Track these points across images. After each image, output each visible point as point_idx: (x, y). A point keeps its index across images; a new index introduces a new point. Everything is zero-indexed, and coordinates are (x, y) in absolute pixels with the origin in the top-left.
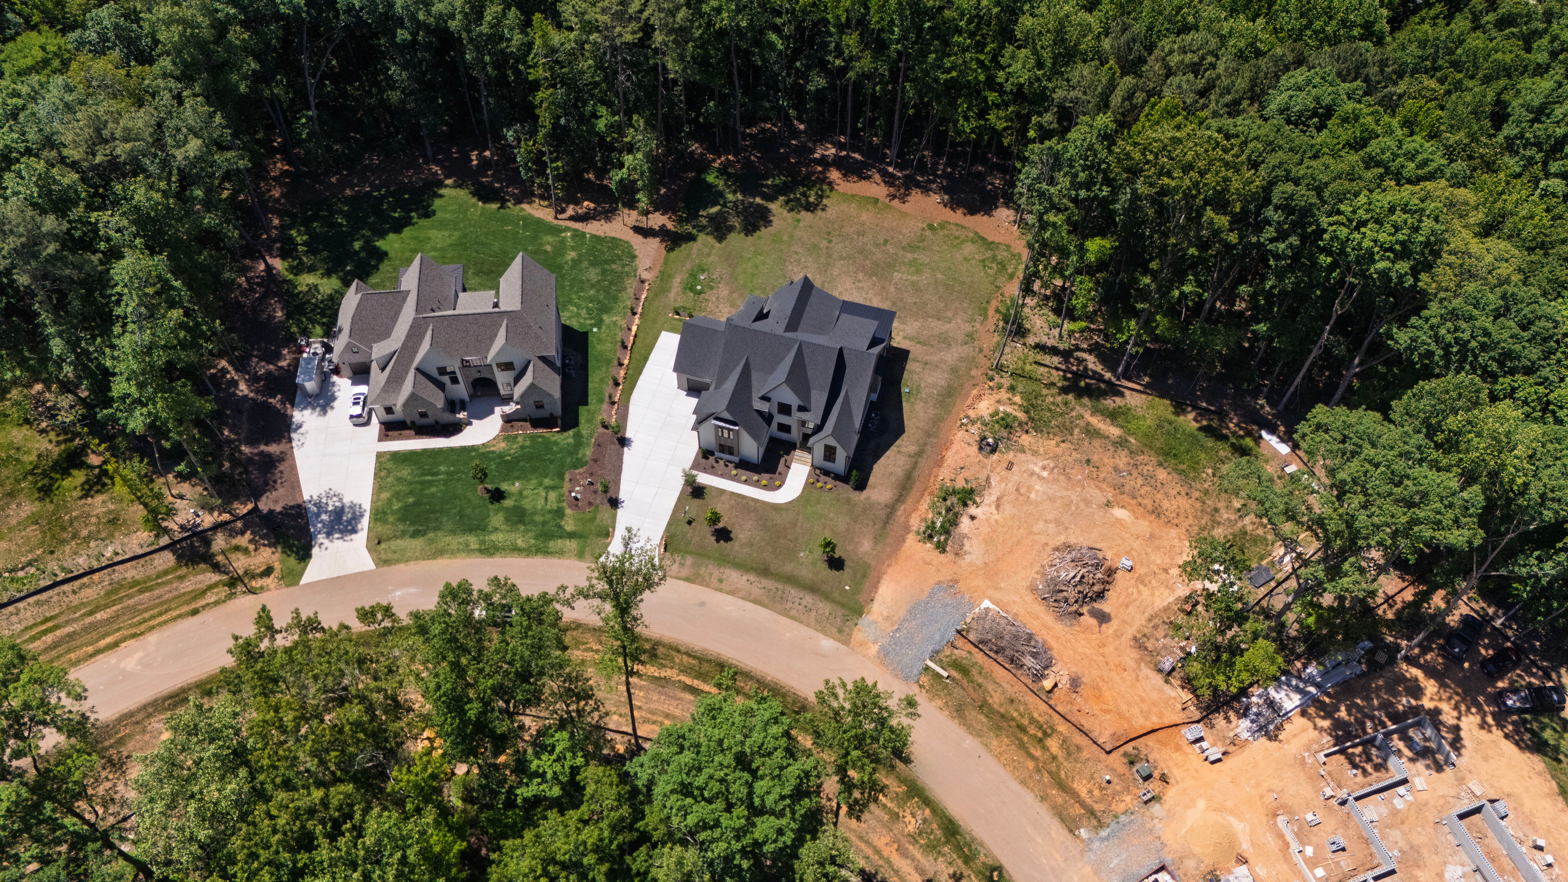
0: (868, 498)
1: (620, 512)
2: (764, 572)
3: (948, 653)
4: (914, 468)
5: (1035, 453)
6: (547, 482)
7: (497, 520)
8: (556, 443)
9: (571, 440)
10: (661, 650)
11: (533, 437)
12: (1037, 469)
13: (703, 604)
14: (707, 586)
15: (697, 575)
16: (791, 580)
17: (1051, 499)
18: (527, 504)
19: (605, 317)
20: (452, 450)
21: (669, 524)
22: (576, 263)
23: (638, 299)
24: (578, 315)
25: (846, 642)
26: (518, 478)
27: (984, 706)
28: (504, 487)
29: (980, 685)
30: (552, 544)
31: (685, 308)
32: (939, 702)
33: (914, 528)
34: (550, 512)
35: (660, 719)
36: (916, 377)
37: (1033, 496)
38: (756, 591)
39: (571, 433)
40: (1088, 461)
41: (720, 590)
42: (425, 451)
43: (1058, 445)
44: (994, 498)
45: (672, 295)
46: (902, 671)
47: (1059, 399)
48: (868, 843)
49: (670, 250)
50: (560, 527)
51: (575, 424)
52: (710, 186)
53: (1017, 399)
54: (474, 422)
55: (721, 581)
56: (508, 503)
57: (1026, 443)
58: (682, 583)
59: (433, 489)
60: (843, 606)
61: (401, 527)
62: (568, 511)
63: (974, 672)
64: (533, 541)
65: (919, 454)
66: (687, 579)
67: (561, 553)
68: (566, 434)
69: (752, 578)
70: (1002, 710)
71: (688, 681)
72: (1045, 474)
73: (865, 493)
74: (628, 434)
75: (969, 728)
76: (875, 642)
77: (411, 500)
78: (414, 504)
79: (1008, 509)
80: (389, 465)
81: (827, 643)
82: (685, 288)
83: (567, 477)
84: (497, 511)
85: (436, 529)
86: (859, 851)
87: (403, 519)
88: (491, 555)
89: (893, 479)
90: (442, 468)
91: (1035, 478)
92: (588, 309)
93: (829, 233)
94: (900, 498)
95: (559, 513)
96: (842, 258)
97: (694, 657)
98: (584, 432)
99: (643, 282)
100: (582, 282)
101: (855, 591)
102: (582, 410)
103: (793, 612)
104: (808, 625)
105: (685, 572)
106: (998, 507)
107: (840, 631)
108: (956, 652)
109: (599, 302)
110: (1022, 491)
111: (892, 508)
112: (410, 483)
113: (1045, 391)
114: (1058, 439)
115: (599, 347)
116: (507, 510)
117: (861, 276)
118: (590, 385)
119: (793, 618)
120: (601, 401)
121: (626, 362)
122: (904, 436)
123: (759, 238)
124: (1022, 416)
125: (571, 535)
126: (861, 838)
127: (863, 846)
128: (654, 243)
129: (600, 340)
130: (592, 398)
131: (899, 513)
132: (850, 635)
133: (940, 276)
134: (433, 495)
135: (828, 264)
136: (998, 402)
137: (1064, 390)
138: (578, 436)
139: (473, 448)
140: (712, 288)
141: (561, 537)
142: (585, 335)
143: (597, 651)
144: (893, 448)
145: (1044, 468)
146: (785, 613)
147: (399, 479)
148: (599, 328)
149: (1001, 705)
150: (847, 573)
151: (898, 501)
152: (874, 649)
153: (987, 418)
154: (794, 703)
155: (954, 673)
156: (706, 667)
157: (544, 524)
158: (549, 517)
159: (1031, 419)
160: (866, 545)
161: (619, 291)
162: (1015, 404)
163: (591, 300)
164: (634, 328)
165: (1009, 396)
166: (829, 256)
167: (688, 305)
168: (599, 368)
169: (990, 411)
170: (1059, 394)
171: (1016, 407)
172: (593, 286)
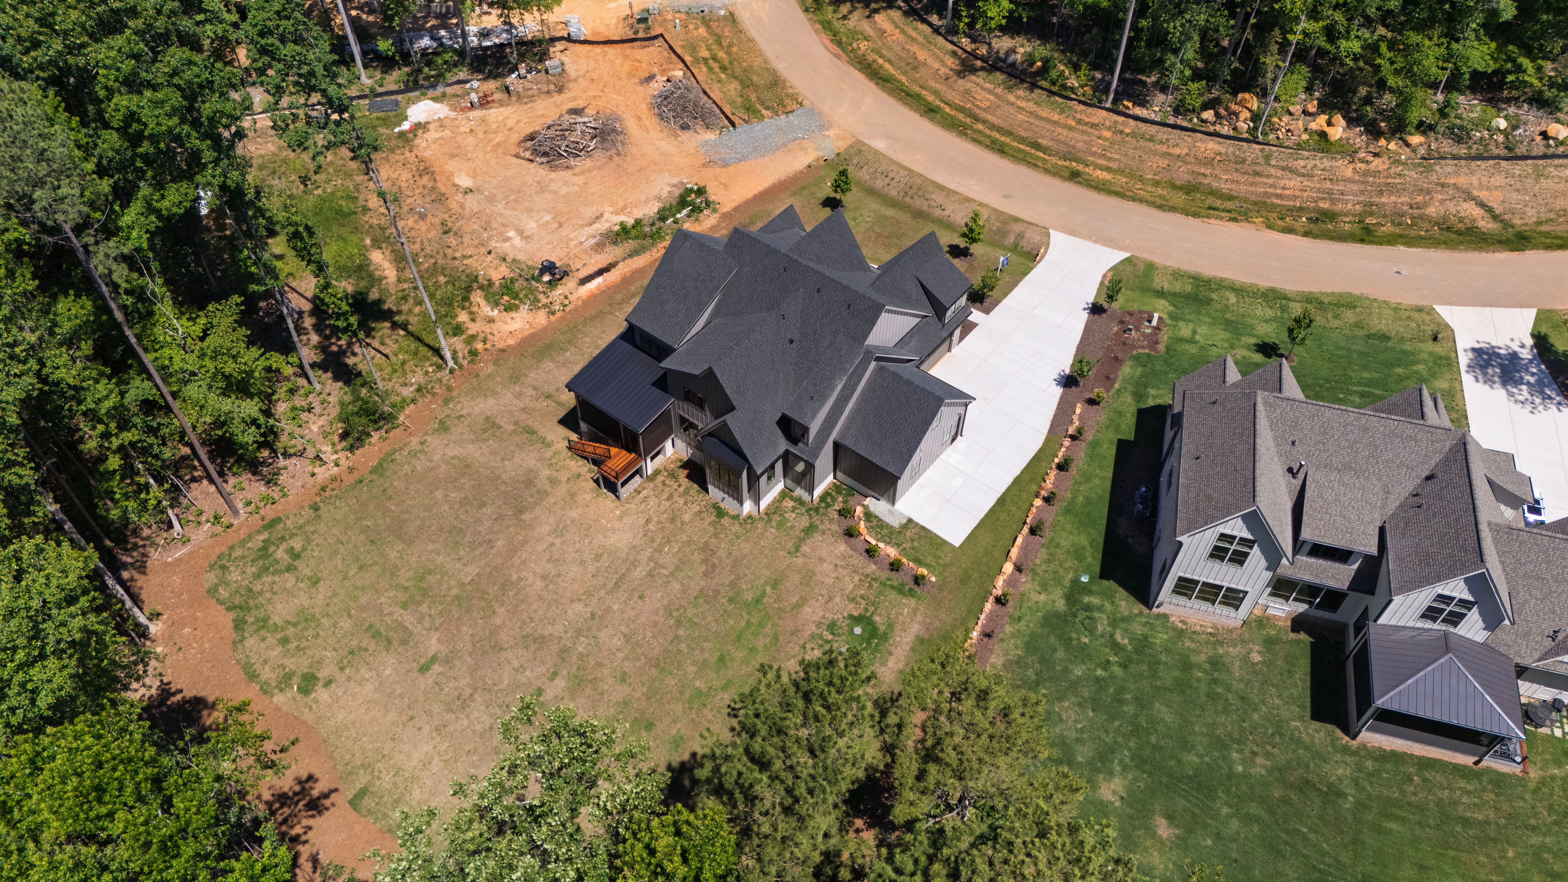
1: (1091, 299)
9: (1152, 392)
12: (517, 241)
14: (995, 210)
17: (530, 211)
19: (1061, 605)
21: (1025, 273)
23: (988, 635)
24: (1114, 622)
25: (858, 141)
28: (1257, 357)
30: (1189, 289)
31: (900, 590)
33: (717, 215)
37: (548, 218)
39: (1151, 403)
41: (981, 203)
51: (1142, 414)
55: (977, 212)
56: (1251, 340)
58: (1026, 218)
62: (1163, 315)
64: (1214, 296)
66: (1018, 220)
67: (1177, 275)
68: (1159, 401)
69: (937, 212)
72: (511, 234)
74: (1059, 391)
77: (1399, 370)
78: (1393, 365)
79: (589, 212)
81: (879, 144)
82: (885, 637)
83: (1161, 347)
85: (1353, 337)
87: (1407, 352)
88: (1272, 290)
91: (526, 233)
92: (1091, 631)
96: (541, 641)
98: (1129, 399)
101: (823, 179)
103: (903, 173)
105: (1019, 228)
109: (1067, 642)
118: (1109, 474)
120: (1095, 444)
121: (1038, 502)
125: (1161, 294)
129: (1079, 557)
130: (1109, 452)
133: (393, 555)
135: (579, 632)
138: (1139, 396)
140: (832, 627)
141: (1174, 294)
142: (1106, 573)
145: (507, 239)
148: (1076, 582)
150: (823, 193)
153: (524, 309)
161: (1019, 663)
162: (471, 313)
163: (1081, 653)
164: (1008, 568)
165: (470, 325)
166: (563, 654)
167: (893, 595)
168: (1088, 501)
169: (514, 314)
170: (399, 312)
171: (475, 309)
172: (1074, 685)
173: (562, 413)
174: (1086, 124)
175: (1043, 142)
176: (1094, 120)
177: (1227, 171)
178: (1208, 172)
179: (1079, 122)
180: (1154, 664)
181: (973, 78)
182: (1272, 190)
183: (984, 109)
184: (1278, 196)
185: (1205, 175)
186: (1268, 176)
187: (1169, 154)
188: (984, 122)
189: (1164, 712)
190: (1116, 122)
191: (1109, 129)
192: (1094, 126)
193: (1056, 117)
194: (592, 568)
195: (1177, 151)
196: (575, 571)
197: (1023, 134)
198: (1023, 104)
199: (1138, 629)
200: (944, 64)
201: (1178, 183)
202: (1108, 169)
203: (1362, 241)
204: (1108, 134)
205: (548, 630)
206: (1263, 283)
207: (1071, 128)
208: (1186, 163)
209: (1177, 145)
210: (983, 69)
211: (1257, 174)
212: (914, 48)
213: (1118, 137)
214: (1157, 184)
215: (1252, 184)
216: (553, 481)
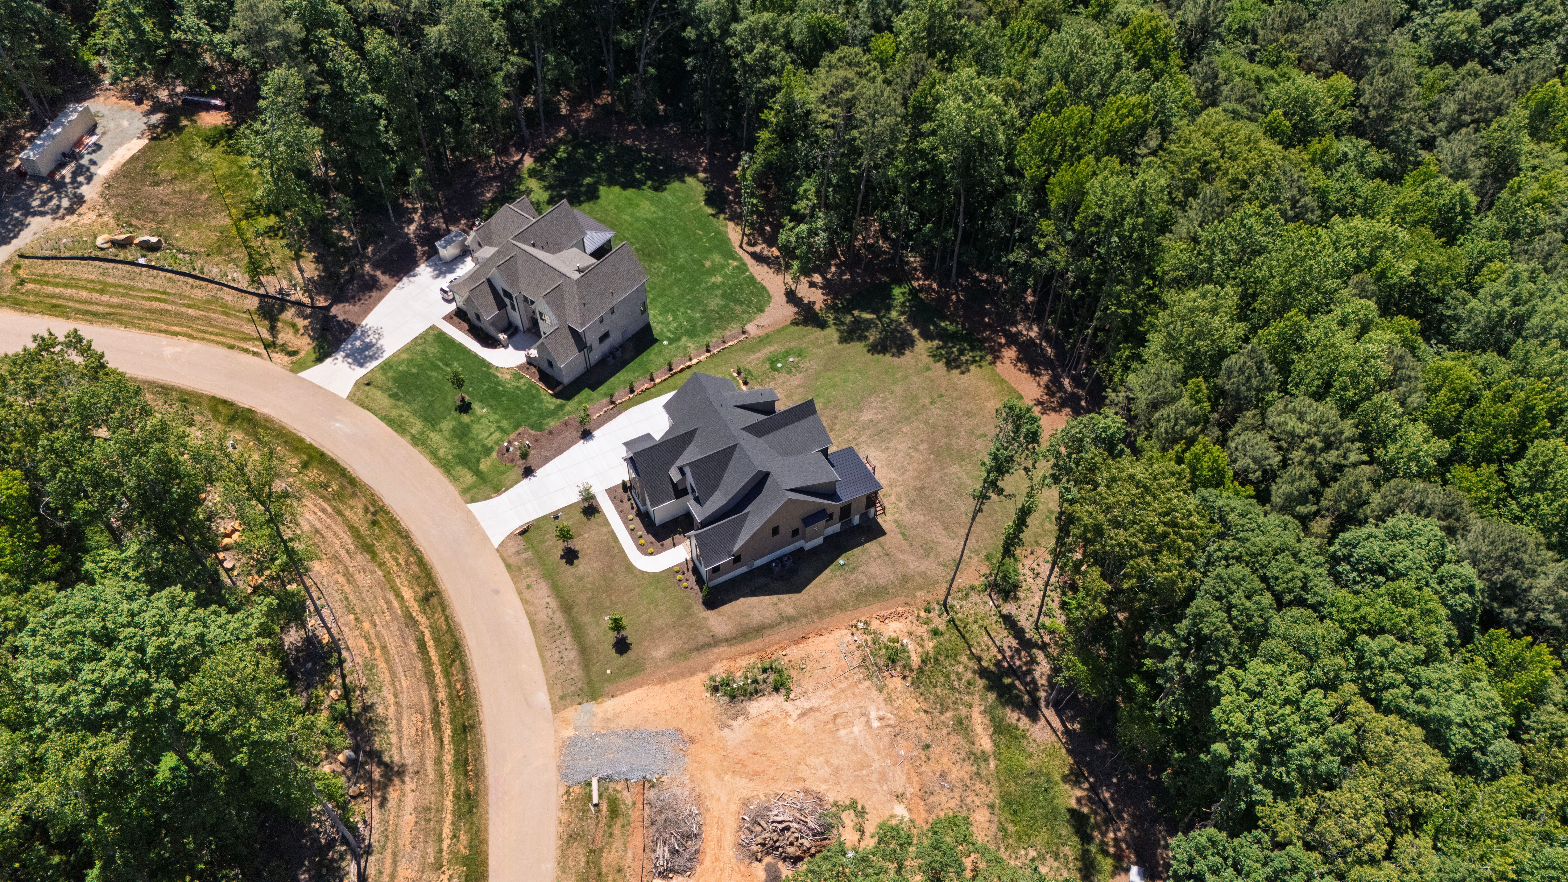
0: (706, 619)
1: (525, 481)
2: (567, 608)
3: (619, 788)
4: (772, 626)
5: (889, 700)
6: (504, 424)
7: (447, 425)
8: (541, 401)
9: (552, 407)
10: (434, 600)
11: (532, 386)
12: (873, 714)
13: (497, 592)
14: (515, 582)
15: (520, 569)
16: (577, 630)
17: (855, 748)
18: (476, 429)
19: (684, 339)
20: (476, 356)
21: (544, 518)
22: (715, 286)
23: (724, 342)
24: (667, 324)
25: (555, 709)
26: (490, 406)
27: (594, 853)
28: (476, 406)
29: (611, 835)
30: (459, 468)
31: (750, 373)
32: (565, 817)
33: (713, 672)
34: (483, 445)
35: (376, 644)
36: (864, 558)
37: (842, 732)
38: (542, 616)
39: (559, 401)
40: (928, 746)
41: (520, 593)
42: (460, 345)
43: (917, 711)
44: (808, 705)
45: (753, 357)
46: (568, 767)
47: (969, 675)
48: (395, 863)
49: (795, 323)
50: (478, 461)
51: (569, 397)
52: (890, 297)
53: (930, 645)
54: (511, 348)
55: (529, 587)
56: (466, 418)
57: (891, 686)
58: (502, 565)
59: (434, 374)
60: (590, 682)
61: (390, 384)
62: (494, 455)
63: (620, 821)
64: (450, 457)
65: (790, 619)
66: (508, 566)
67: (456, 479)
68: (554, 400)
69: (554, 604)
70: (604, 870)
71: (428, 637)
72: (876, 724)
73: (709, 613)
74: (596, 433)
75: (562, 857)
76: (576, 728)
77: (414, 371)
78: (413, 375)
79: (808, 724)
80: (430, 339)
81: (542, 697)
82: (769, 359)
83: (520, 430)
84: (454, 419)
85: (409, 402)
86: (380, 861)
87: (396, 380)
88: (416, 446)
89: (745, 621)
90: (456, 364)
91: (864, 719)
92: (680, 325)
93: (941, 396)
94: (729, 641)
95: (487, 451)
96: (925, 423)
97: (448, 625)
98: (567, 408)
99: (744, 332)
100: (700, 303)
101: (610, 679)
102: (586, 392)
103: (548, 654)
104: (546, 672)
105: (514, 560)
106: (803, 714)
107: (562, 698)
108: (625, 793)
109: (694, 325)
110: (839, 720)
111: (715, 642)
112: (426, 359)
113: (964, 659)
114: (924, 706)
115: (652, 357)
116: (461, 423)
117: (923, 447)
118: (613, 379)
119: (542, 657)
120: (606, 395)
121: (658, 380)
122: (794, 596)
123: (878, 361)
124: (915, 661)
125: (478, 473)
126: (395, 855)
127: (389, 861)
128: (791, 311)
129: (660, 352)
130: (603, 389)
131: (716, 650)
132: (565, 707)
134: (429, 378)
135: (907, 419)
136: (910, 633)
137: (983, 673)
138: (561, 407)
139: (488, 365)
140: (789, 372)
141: (470, 469)
142: (654, 341)
143: (398, 565)
144: (774, 598)
145: (881, 719)
146: (541, 649)
147: (424, 352)
148: (670, 344)
149: (609, 865)
150: (621, 660)
151: (727, 640)
152: (569, 732)
153: (884, 639)
154: (469, 718)
155: (604, 807)
156: (447, 638)
157: (472, 451)
158: (479, 448)
159: (921, 670)
160: (660, 653)
161: (718, 327)
162: (922, 646)
163: (690, 320)
164: (694, 361)
165: (926, 636)
166: (917, 413)
167: (755, 373)
168: (634, 372)
169: (894, 635)
170: (974, 672)
171: (920, 650)
172: (704, 311)
173: (881, 539)
174: (370, 643)
175: (414, 648)
176: (362, 642)
177: (331, 545)
178: (342, 552)
179: (372, 649)
180: (664, 306)
181: (396, 759)
182: (323, 516)
183: (422, 713)
184: (324, 511)
185: (347, 552)
186: (312, 526)
187: (348, 581)
188: (434, 700)
189: (676, 291)
190: (351, 629)
191: (361, 629)
192: (367, 638)
193: (382, 665)
194: (892, 445)
195: (342, 580)
196: (901, 447)
197: (419, 665)
198: (390, 699)
199: (661, 318)
200: (403, 794)
201: (368, 557)
202: (399, 596)
203: (323, 455)
204: (366, 625)
205: (921, 426)
206: (415, 451)
207: (384, 648)
208: (346, 568)
209: (337, 583)
210: (381, 763)
211: (317, 531)
212: (405, 839)
213: (363, 617)
214: (381, 565)
215: (328, 527)
216: (900, 500)
